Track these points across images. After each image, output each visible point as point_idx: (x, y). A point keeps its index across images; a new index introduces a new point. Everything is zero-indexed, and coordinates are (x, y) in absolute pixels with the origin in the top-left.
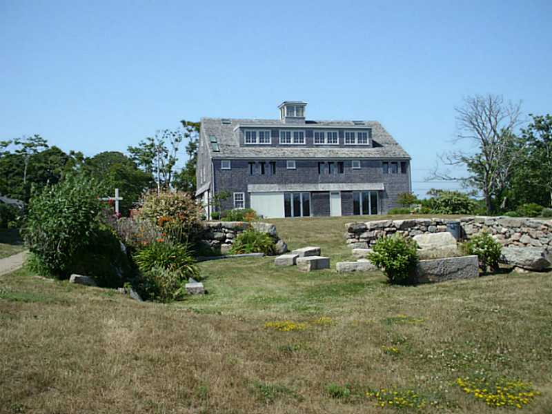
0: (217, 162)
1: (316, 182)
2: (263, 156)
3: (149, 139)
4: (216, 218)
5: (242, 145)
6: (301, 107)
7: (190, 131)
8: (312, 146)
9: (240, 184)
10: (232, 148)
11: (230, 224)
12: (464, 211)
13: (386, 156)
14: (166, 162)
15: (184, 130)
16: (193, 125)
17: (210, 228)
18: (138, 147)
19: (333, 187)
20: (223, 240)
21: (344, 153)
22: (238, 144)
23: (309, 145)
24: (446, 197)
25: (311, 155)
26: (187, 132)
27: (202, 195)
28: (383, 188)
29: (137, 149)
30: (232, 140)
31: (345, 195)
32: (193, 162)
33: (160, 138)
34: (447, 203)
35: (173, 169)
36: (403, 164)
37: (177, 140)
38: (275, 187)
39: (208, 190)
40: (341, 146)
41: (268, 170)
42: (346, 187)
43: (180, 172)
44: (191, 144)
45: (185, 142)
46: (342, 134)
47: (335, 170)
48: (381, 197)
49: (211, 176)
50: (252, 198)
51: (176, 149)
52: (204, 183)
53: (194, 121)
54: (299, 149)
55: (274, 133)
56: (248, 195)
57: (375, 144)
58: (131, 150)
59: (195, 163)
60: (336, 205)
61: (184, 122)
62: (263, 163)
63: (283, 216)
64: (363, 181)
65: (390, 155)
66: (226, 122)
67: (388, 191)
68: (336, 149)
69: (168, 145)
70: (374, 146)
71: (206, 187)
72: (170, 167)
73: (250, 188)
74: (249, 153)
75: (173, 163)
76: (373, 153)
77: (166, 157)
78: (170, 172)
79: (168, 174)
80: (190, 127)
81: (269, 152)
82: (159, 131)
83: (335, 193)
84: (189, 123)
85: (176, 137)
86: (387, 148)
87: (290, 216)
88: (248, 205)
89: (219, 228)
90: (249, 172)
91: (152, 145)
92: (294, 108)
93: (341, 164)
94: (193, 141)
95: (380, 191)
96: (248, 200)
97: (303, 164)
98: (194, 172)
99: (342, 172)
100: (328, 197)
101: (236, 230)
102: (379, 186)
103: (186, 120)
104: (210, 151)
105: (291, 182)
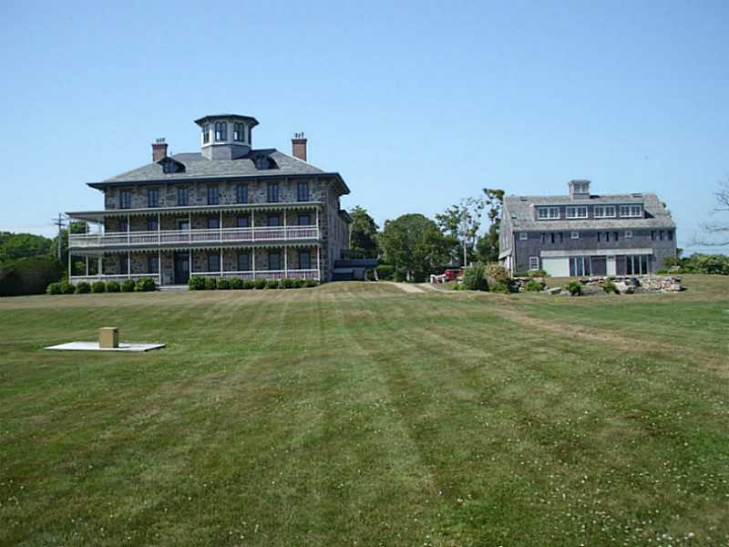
0: (516, 234)
1: (595, 248)
2: (552, 229)
3: (455, 206)
4: (515, 276)
5: (536, 220)
6: (586, 184)
7: (491, 198)
8: (593, 219)
9: (535, 251)
10: (528, 223)
11: (523, 278)
12: (718, 271)
13: (656, 226)
14: (471, 227)
15: (486, 198)
16: (494, 193)
17: (514, 280)
18: (445, 214)
19: (609, 252)
20: (519, 286)
21: (619, 224)
22: (533, 219)
23: (591, 218)
24: (703, 260)
25: (591, 227)
26: (489, 199)
27: (504, 259)
28: (651, 253)
29: (443, 216)
30: (528, 215)
31: (619, 259)
32: (495, 227)
33: (464, 205)
34: (704, 265)
35: (477, 233)
36: (671, 233)
37: (479, 207)
38: (562, 253)
39: (510, 256)
40: (618, 218)
41: (557, 239)
42: (620, 252)
43: (483, 236)
44: (492, 210)
45: (488, 208)
46: (619, 208)
47: (611, 239)
48: (650, 260)
49: (512, 244)
50: (544, 261)
51: (480, 216)
52: (506, 249)
53: (495, 189)
54: (582, 221)
55: (563, 210)
56: (541, 259)
57: (647, 216)
58: (439, 217)
59: (498, 228)
60: (611, 268)
61: (485, 190)
62: (553, 234)
63: (568, 275)
64: (634, 247)
65: (658, 226)
66: (523, 199)
67: (656, 255)
68: (612, 221)
69: (471, 211)
70: (646, 217)
71: (508, 252)
72: (474, 232)
73: (543, 254)
74: (541, 226)
75: (477, 228)
76: (645, 223)
77: (470, 222)
78: (474, 236)
79: (472, 238)
80: (491, 195)
81: (557, 225)
82: (463, 199)
83: (611, 257)
84: (491, 191)
85: (479, 204)
86: (657, 218)
87: (574, 275)
88: (541, 267)
89: (518, 280)
90: (541, 241)
91: (457, 212)
92: (580, 186)
93: (617, 234)
94: (495, 208)
95: (649, 255)
96: (541, 263)
97: (585, 234)
98: (497, 237)
99: (617, 240)
100: (605, 260)
101: (525, 281)
102: (648, 251)
103: (488, 188)
104: (511, 225)
105: (575, 249)
